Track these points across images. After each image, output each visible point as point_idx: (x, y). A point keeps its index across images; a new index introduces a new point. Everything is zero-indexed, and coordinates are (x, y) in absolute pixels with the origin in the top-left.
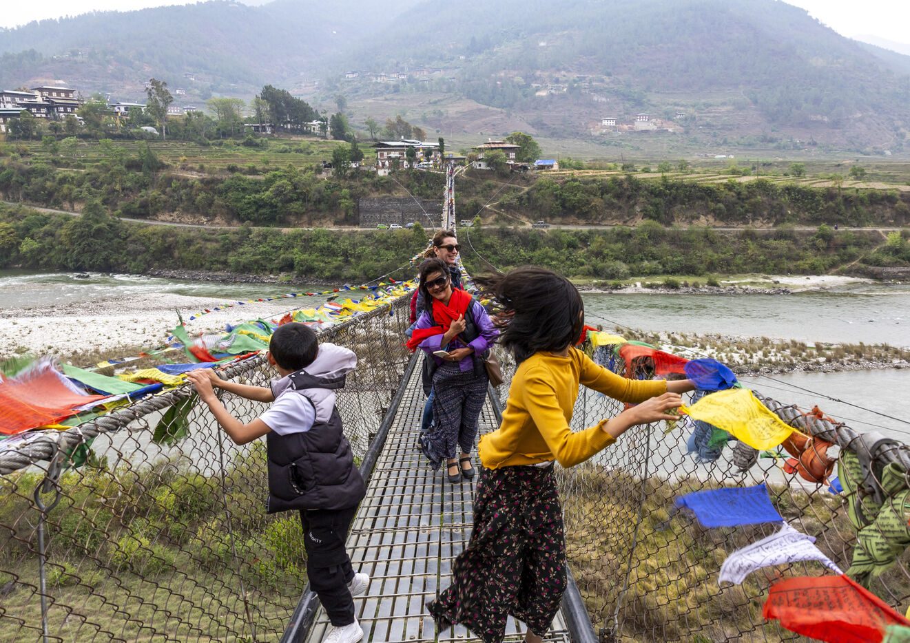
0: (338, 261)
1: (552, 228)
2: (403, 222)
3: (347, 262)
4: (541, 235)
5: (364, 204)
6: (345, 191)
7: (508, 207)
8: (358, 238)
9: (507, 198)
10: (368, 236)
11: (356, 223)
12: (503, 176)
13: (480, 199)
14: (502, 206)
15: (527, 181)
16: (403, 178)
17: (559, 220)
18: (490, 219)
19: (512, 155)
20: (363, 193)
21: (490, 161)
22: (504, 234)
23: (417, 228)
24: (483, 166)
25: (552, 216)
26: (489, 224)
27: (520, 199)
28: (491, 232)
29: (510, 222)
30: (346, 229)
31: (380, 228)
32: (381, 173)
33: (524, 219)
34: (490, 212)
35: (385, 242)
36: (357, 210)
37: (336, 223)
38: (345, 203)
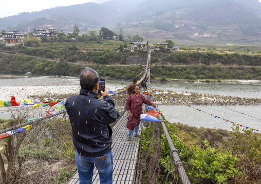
0: (120, 74)
1: (176, 66)
2: (137, 64)
3: (123, 74)
4: (173, 67)
5: (127, 59)
6: (123, 56)
7: (165, 60)
8: (125, 68)
9: (164, 58)
10: (128, 67)
11: (125, 64)
12: (164, 52)
13: (157, 58)
14: (163, 60)
15: (170, 53)
16: (138, 52)
17: (178, 63)
18: (160, 63)
19: (166, 46)
20: (127, 56)
21: (160, 48)
22: (163, 67)
23: (140, 65)
24: (158, 49)
25: (176, 63)
26: (160, 64)
27: (168, 58)
28: (160, 67)
29: (165, 64)
30: (123, 65)
31: (131, 65)
32: (132, 51)
33: (169, 63)
34: (160, 61)
35: (132, 69)
36: (125, 60)
37: (120, 64)
38: (122, 59)
